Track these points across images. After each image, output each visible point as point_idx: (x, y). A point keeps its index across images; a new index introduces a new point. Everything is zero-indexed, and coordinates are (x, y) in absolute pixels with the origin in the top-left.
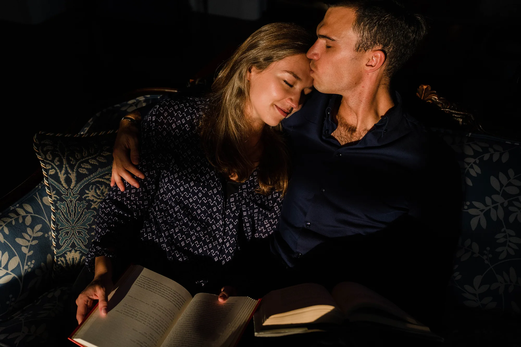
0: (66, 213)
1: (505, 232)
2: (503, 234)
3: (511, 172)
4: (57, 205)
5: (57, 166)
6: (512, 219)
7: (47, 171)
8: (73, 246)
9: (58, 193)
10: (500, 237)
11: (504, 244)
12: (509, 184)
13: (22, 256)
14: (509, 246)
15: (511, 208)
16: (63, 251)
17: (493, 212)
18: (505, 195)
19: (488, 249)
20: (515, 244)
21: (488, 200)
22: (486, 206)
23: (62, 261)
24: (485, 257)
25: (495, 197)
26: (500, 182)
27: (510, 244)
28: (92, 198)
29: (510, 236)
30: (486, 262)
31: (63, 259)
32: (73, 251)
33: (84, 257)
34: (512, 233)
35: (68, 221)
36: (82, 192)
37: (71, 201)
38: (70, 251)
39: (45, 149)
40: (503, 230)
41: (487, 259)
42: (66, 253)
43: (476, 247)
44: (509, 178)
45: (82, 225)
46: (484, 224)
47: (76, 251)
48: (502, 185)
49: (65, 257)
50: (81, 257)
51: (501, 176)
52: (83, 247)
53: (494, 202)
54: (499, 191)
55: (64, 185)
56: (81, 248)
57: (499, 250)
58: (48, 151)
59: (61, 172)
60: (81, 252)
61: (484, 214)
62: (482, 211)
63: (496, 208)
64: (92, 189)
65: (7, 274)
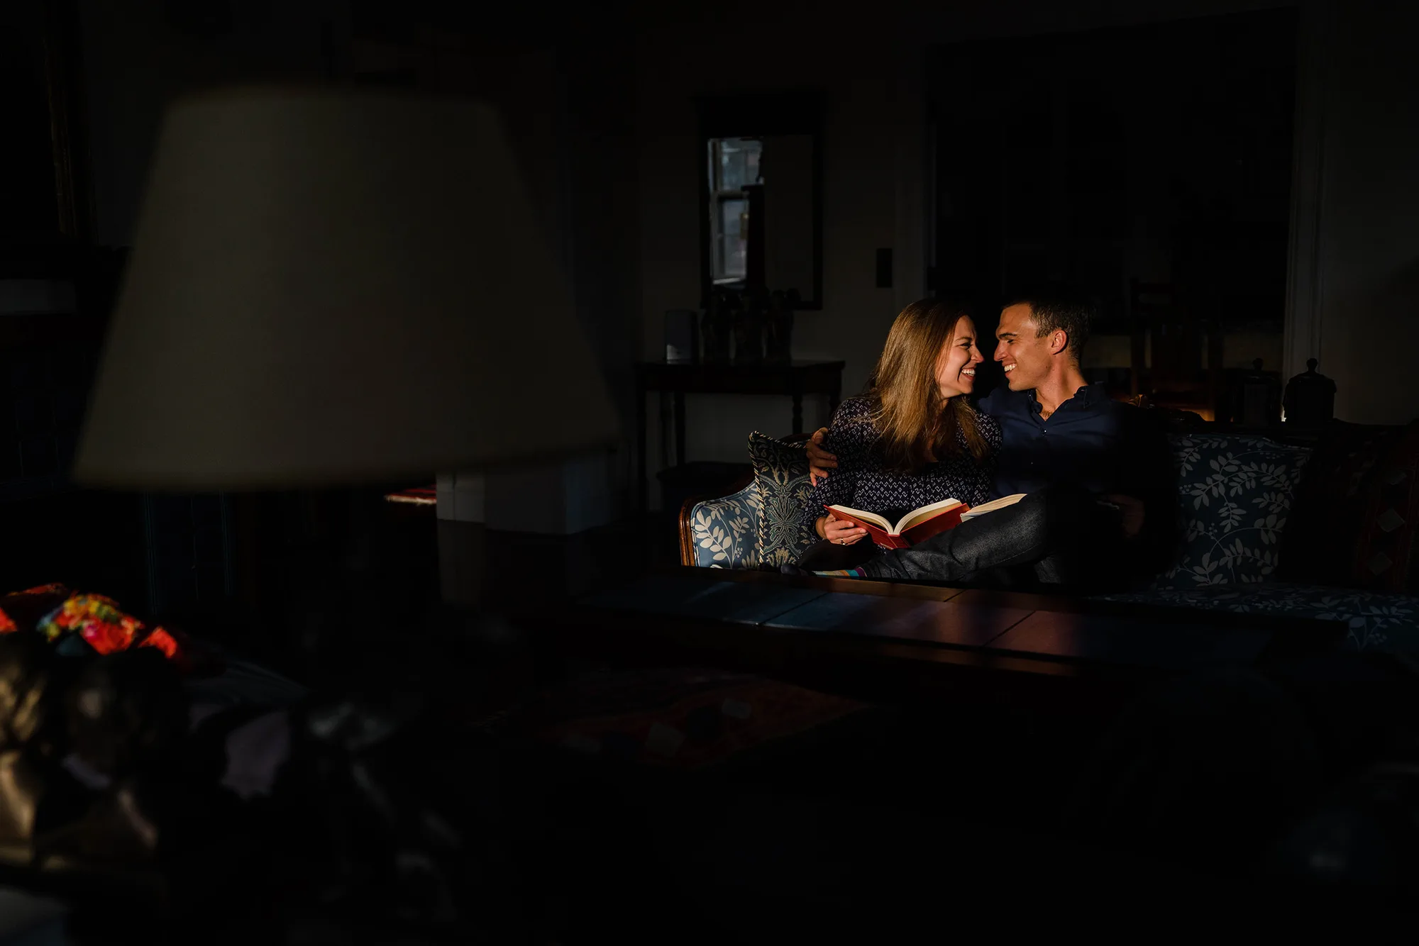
0: (778, 508)
1: (1227, 506)
2: (1226, 508)
3: (1230, 455)
4: (769, 500)
5: (771, 463)
6: (1232, 493)
7: (759, 470)
8: (784, 543)
9: (771, 489)
10: (1223, 512)
11: (1228, 517)
12: (1229, 464)
13: (734, 539)
14: (1232, 518)
15: (1231, 484)
16: (773, 547)
17: (1215, 489)
18: (1225, 473)
19: (1213, 524)
20: (1238, 515)
21: (1209, 481)
22: (1208, 485)
23: (771, 558)
24: (1211, 534)
25: (1215, 476)
26: (1219, 463)
27: (1234, 517)
28: (802, 498)
29: (1232, 509)
30: (1212, 538)
31: (772, 556)
32: (783, 548)
33: (792, 558)
34: (1234, 505)
35: (780, 516)
36: (794, 491)
37: (784, 498)
38: (780, 548)
39: (760, 447)
40: (1225, 504)
41: (1213, 535)
42: (776, 550)
43: (1201, 526)
44: (1227, 459)
45: (793, 522)
46: (1207, 502)
47: (786, 549)
48: (1221, 466)
49: (774, 554)
50: (790, 556)
51: (1220, 458)
52: (793, 547)
53: (1214, 481)
54: (1218, 470)
55: (777, 481)
56: (790, 546)
57: (1223, 523)
58: (762, 449)
59: (774, 468)
60: (790, 552)
61: (1206, 493)
62: (1203, 491)
63: (1217, 486)
64: (802, 489)
65: (721, 551)
